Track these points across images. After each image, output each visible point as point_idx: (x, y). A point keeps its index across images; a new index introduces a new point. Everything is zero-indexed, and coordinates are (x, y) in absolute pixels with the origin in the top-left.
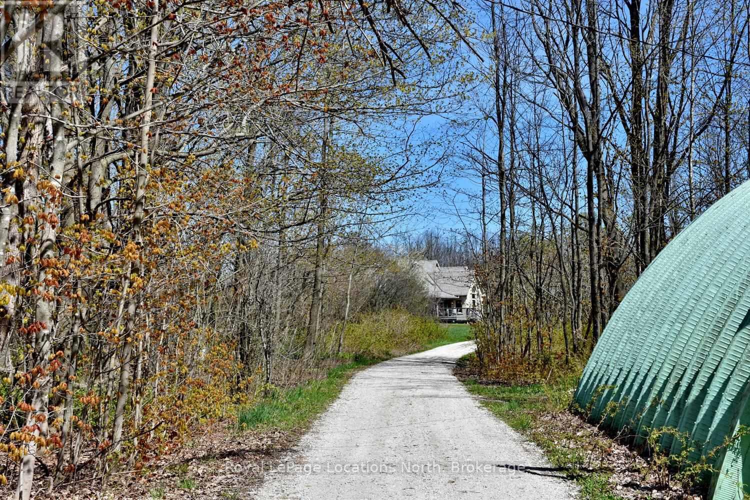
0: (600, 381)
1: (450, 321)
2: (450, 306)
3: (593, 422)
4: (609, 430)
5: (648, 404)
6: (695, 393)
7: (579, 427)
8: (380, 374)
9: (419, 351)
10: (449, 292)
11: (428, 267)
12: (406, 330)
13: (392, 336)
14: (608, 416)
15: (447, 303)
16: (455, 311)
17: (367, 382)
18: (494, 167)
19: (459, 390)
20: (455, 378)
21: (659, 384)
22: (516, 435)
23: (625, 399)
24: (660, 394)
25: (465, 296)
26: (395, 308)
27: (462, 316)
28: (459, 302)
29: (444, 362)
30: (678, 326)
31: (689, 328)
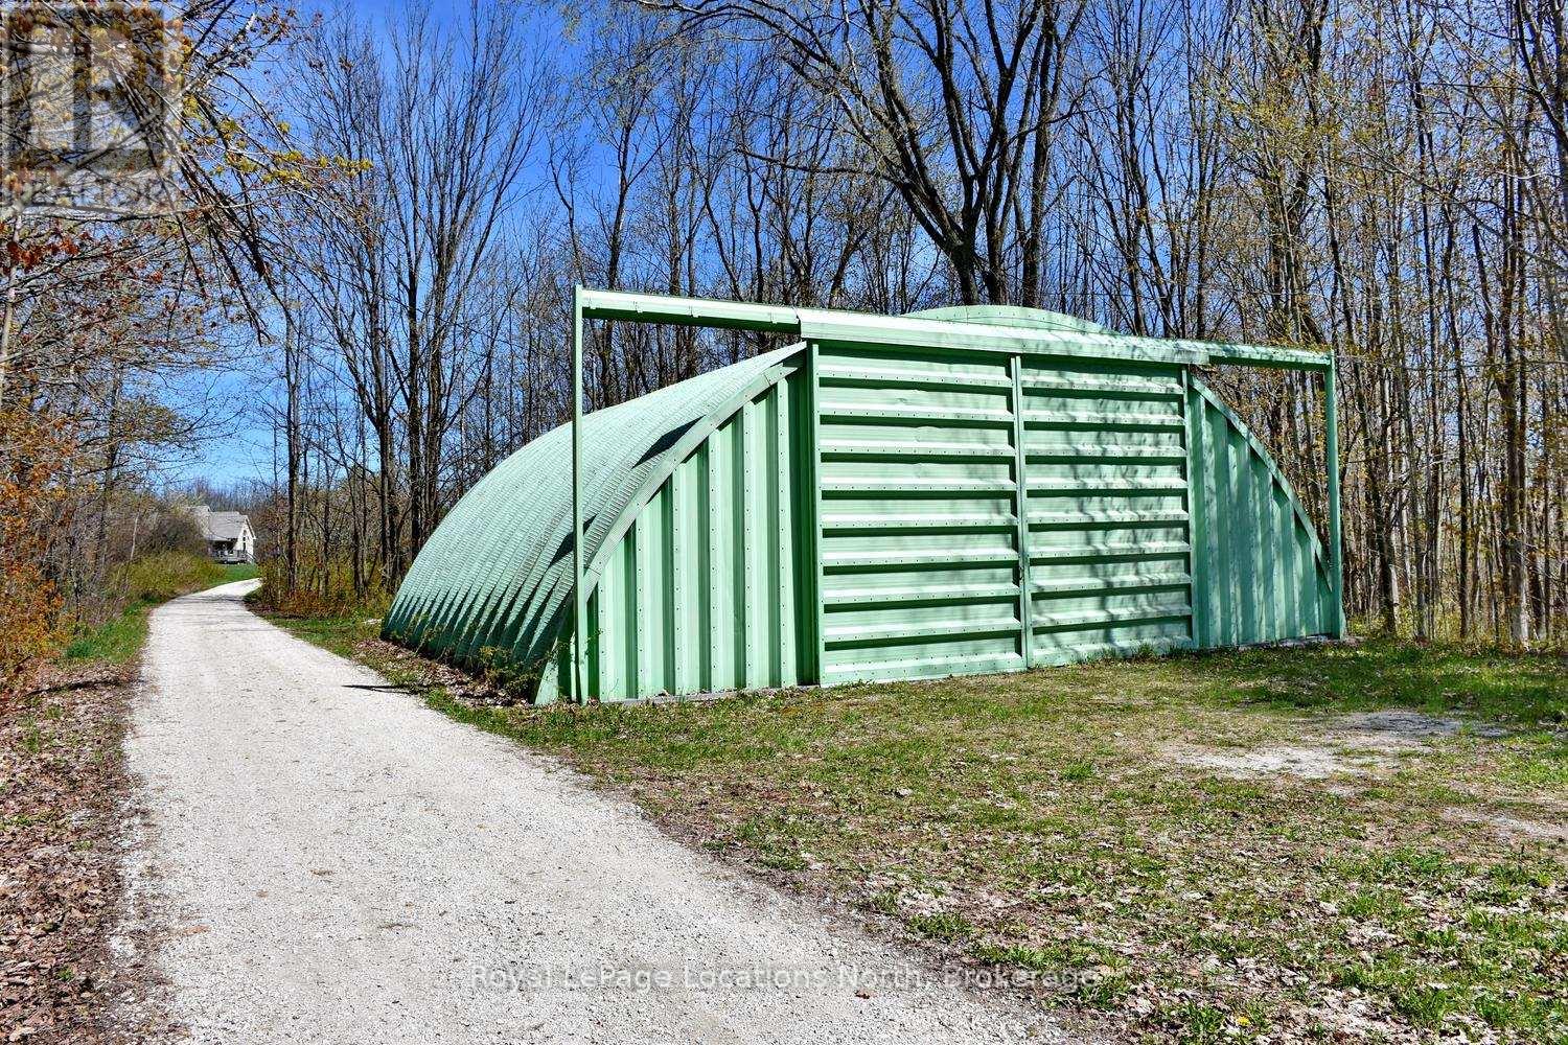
0: (412, 612)
1: (222, 562)
2: (221, 548)
3: (409, 647)
4: (428, 652)
5: (466, 629)
6: (512, 617)
7: (397, 652)
8: (178, 611)
9: (202, 590)
10: (221, 535)
11: (203, 511)
12: (189, 570)
13: (174, 576)
14: (427, 642)
15: (219, 545)
16: (226, 553)
17: (167, 618)
18: (282, 421)
19: (261, 624)
20: (251, 613)
21: (475, 612)
22: (346, 661)
23: (440, 625)
24: (478, 619)
25: (236, 540)
26: (175, 549)
27: (233, 557)
28: (230, 544)
29: (231, 599)
30: (488, 564)
31: (500, 565)
